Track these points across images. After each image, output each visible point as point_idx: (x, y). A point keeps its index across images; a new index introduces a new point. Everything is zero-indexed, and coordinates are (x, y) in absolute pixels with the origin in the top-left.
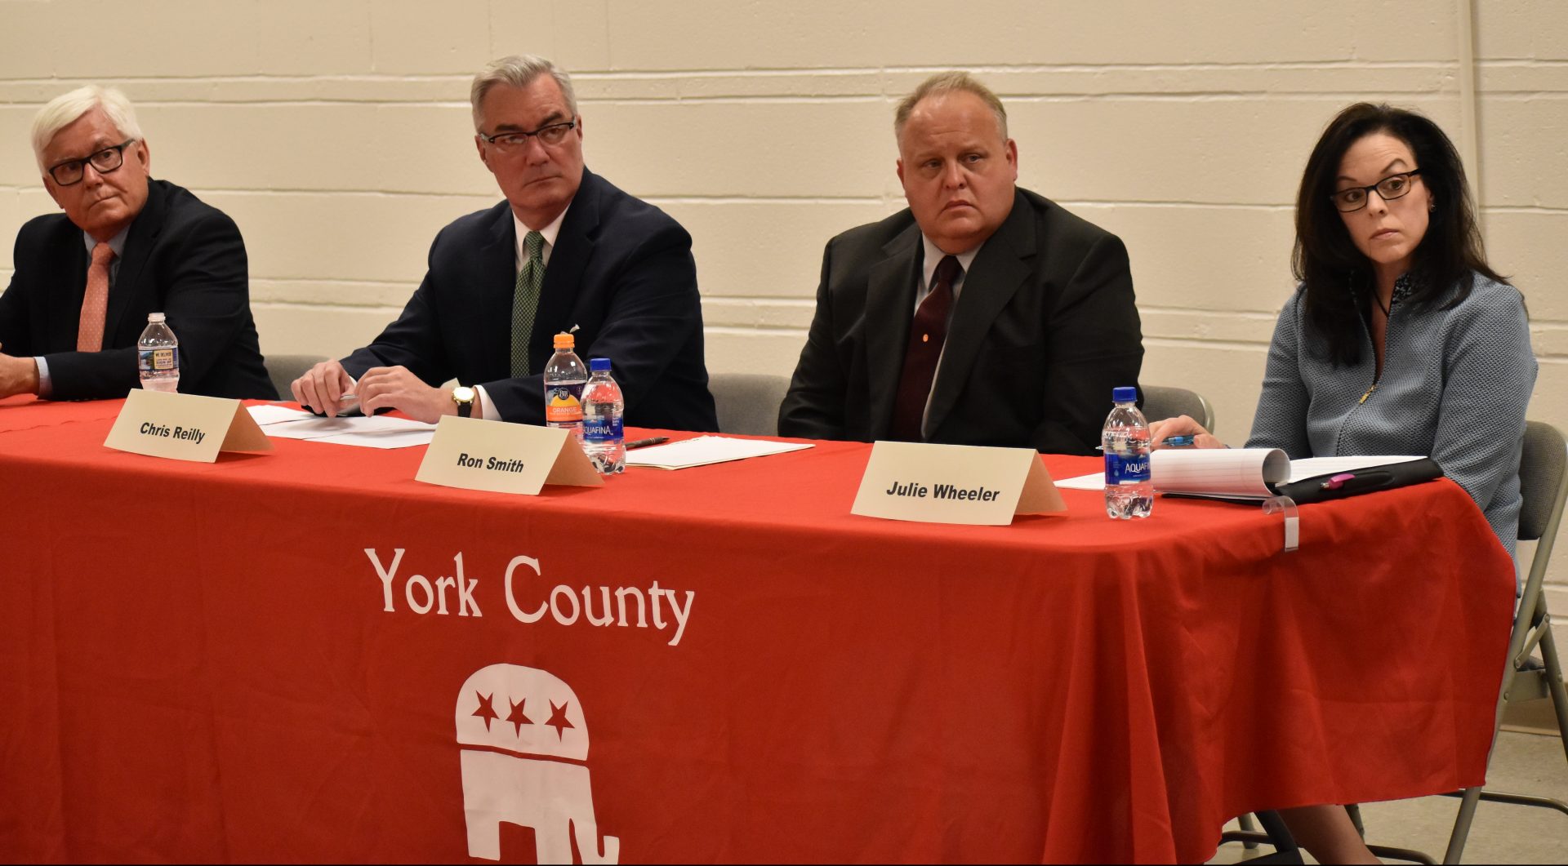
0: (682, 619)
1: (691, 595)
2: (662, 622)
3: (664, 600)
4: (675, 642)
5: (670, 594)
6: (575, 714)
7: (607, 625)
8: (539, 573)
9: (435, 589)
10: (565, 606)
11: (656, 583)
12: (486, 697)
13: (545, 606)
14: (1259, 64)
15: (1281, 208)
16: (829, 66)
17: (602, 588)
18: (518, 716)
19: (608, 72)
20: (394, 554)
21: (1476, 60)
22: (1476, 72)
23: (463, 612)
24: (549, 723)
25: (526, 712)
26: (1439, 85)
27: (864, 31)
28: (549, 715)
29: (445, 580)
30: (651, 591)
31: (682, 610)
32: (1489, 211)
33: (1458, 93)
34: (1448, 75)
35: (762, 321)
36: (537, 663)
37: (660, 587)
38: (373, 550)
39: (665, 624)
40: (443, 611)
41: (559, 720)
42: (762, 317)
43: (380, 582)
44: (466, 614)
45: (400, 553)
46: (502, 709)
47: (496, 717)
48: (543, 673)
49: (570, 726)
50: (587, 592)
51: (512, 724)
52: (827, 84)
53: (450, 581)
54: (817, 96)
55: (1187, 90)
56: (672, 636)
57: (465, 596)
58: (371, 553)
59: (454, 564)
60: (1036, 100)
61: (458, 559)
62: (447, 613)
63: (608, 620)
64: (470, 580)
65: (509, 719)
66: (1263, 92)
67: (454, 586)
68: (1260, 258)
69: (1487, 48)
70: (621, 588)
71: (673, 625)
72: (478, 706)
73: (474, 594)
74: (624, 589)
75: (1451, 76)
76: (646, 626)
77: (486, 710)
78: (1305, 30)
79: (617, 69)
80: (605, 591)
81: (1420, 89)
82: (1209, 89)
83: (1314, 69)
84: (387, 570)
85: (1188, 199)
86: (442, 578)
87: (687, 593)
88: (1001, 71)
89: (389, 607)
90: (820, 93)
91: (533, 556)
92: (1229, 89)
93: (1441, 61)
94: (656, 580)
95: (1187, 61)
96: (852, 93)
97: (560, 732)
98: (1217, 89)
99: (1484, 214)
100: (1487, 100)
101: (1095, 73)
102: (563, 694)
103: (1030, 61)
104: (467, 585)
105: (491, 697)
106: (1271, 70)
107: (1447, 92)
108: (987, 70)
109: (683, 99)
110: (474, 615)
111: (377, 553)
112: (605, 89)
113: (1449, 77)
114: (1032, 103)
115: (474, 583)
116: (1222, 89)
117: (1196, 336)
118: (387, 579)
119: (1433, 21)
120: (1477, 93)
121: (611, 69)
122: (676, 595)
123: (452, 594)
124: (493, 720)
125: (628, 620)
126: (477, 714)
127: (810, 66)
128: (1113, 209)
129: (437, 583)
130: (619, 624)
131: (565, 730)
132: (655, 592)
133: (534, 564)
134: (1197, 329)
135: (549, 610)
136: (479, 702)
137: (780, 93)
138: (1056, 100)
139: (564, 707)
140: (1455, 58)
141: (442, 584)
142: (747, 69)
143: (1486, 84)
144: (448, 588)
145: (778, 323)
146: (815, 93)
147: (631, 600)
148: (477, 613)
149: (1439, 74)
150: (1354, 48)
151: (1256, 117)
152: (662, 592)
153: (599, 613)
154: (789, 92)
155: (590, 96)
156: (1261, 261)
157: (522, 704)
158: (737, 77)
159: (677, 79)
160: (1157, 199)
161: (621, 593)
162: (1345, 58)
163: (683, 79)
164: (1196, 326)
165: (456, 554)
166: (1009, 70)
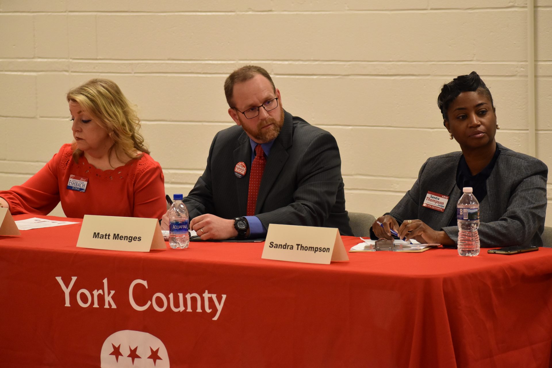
0: (220, 308)
1: (224, 297)
2: (210, 309)
3: (211, 300)
4: (216, 318)
5: (214, 296)
6: (163, 353)
7: (181, 311)
8: (147, 287)
9: (92, 295)
10: (160, 302)
11: (207, 291)
12: (117, 346)
13: (149, 303)
14: (427, 61)
15: (436, 130)
16: (211, 59)
17: (179, 294)
18: (133, 355)
19: (96, 59)
20: (71, 279)
21: (536, 61)
22: (536, 67)
23: (107, 306)
24: (150, 357)
25: (138, 353)
26: (517, 73)
27: (229, 42)
28: (150, 353)
29: (97, 291)
30: (204, 295)
31: (220, 303)
32: (540, 132)
33: (527, 76)
34: (521, 68)
35: (173, 180)
36: (144, 329)
37: (209, 293)
38: (60, 278)
39: (211, 310)
40: (96, 305)
41: (154, 356)
42: (173, 178)
43: (63, 293)
44: (108, 307)
45: (74, 279)
46: (125, 351)
47: (121, 355)
48: (147, 334)
49: (160, 359)
50: (171, 296)
51: (130, 359)
52: (209, 68)
53: (100, 291)
54: (204, 73)
55: (390, 73)
56: (214, 316)
57: (108, 299)
58: (59, 279)
59: (103, 283)
60: (315, 77)
61: (105, 281)
62: (98, 307)
63: (182, 309)
64: (111, 291)
65: (129, 356)
66: (428, 75)
67: (102, 294)
68: (425, 153)
69: (541, 57)
70: (189, 294)
71: (215, 310)
72: (112, 350)
73: (112, 297)
74: (191, 294)
75: (523, 68)
76: (201, 311)
77: (116, 352)
78: (450, 46)
79: (101, 58)
80: (181, 295)
81: (507, 74)
82: (402, 73)
83: (454, 64)
84: (67, 287)
85: (390, 125)
86: (96, 290)
87: (223, 295)
88: (297, 63)
89: (68, 304)
90: (205, 72)
91: (144, 280)
92: (411, 73)
93: (518, 61)
94: (206, 290)
95: (391, 60)
96: (222, 72)
97: (155, 362)
98: (406, 73)
99: (538, 133)
100: (540, 79)
101: (345, 65)
102: (157, 344)
103: (312, 59)
104: (109, 293)
105: (119, 346)
106: (433, 64)
107: (521, 76)
108: (290, 62)
109: (135, 73)
110: (112, 307)
111: (62, 279)
112: (94, 68)
113: (522, 69)
114: (313, 79)
115: (113, 292)
116: (408, 73)
117: (392, 189)
118: (67, 291)
119: (515, 42)
120: (536, 76)
121: (98, 58)
122: (217, 297)
123: (101, 298)
124: (120, 357)
125: (192, 308)
126: (112, 354)
127: (201, 59)
128: (352, 129)
129: (94, 292)
130: (187, 311)
131: (158, 361)
132: (206, 295)
133: (145, 283)
134: (392, 186)
135: (151, 305)
136: (113, 348)
137: (185, 71)
138: (325, 77)
139: (158, 350)
140: (525, 60)
141: (96, 293)
142: (169, 60)
143: (540, 72)
144: (100, 294)
145: (181, 181)
146: (203, 72)
147: (194, 299)
148: (114, 306)
149: (517, 67)
150: (475, 55)
151: (425, 87)
152: (210, 295)
153: (177, 305)
154: (190, 71)
155: (86, 71)
156: (425, 154)
157: (136, 349)
158: (163, 63)
159: (132, 64)
160: (374, 125)
161: (189, 296)
162: (470, 59)
163: (135, 63)
164: (392, 185)
165: (104, 279)
166: (301, 63)
